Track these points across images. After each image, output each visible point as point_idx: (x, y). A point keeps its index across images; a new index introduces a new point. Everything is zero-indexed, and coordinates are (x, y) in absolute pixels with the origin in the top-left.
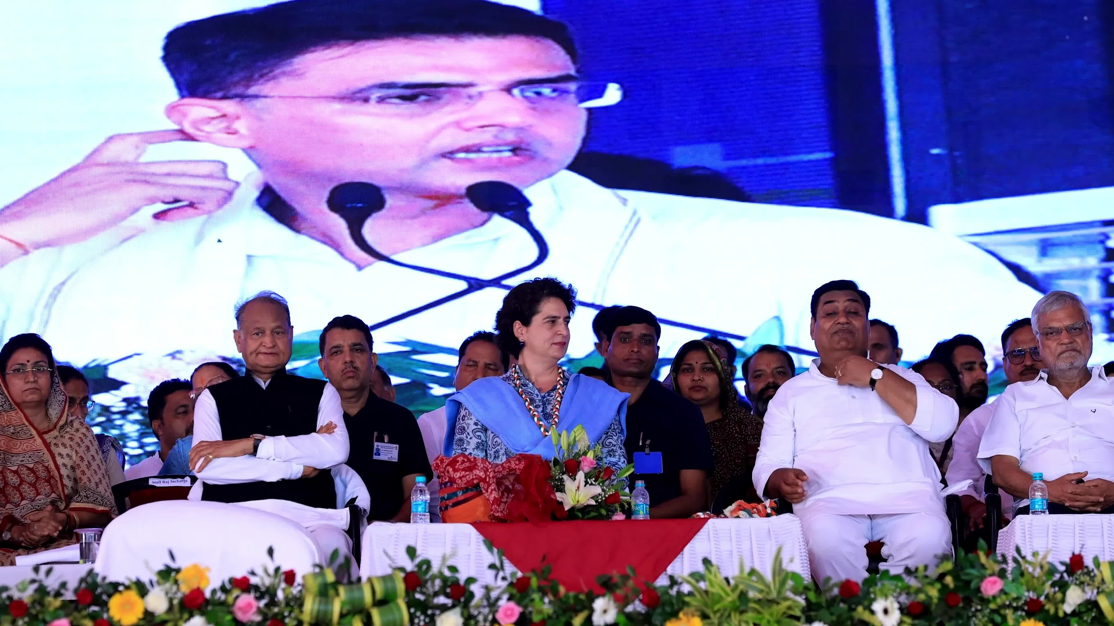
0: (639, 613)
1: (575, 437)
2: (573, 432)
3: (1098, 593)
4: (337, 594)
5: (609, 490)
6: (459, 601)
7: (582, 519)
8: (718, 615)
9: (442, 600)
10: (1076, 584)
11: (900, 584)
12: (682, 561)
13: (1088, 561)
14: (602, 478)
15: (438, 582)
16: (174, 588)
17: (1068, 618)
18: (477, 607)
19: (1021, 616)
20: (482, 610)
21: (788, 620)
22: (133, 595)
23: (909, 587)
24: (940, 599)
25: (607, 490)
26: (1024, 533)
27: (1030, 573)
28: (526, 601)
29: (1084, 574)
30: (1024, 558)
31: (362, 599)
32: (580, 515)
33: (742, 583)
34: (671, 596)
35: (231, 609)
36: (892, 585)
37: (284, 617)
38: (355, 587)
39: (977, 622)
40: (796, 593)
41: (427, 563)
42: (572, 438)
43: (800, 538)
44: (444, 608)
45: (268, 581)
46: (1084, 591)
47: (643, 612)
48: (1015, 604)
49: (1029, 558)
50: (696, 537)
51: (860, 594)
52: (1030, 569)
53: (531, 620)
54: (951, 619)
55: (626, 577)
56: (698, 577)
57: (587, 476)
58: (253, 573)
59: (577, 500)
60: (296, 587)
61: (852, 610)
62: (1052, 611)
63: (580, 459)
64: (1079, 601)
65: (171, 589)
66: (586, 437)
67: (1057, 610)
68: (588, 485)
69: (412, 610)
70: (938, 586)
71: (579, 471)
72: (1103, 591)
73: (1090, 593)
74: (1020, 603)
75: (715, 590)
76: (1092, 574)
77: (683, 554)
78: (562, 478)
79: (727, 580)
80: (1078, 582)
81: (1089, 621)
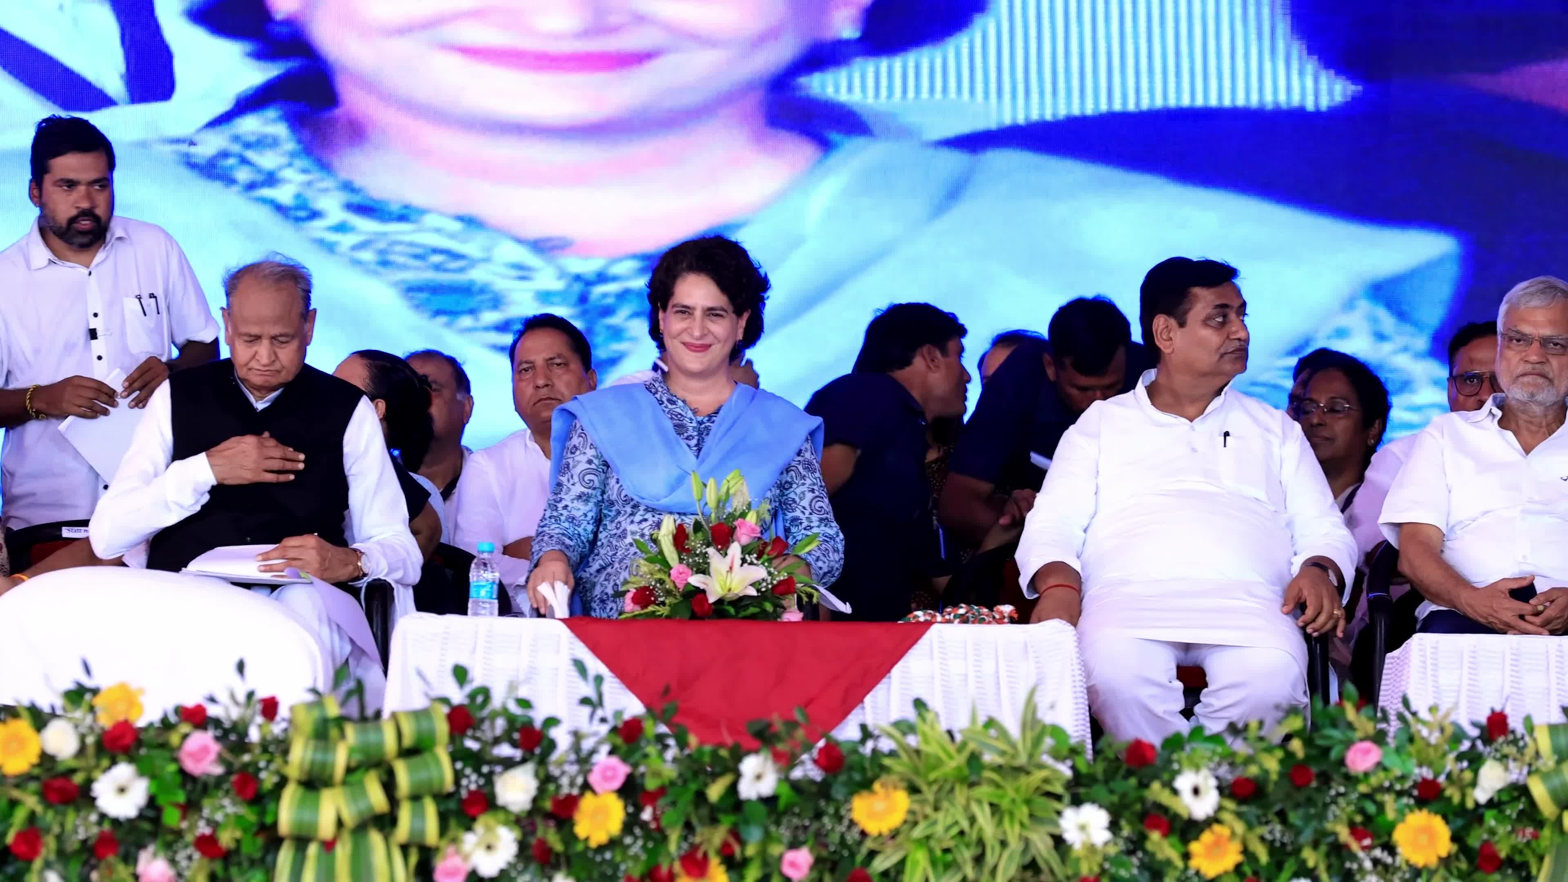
0: (812, 782)
1: (728, 489)
2: (725, 481)
3: (1529, 773)
4: (343, 735)
5: (779, 572)
6: (532, 753)
7: (735, 617)
8: (935, 787)
9: (505, 750)
10: (1495, 758)
11: (1219, 749)
12: (889, 689)
13: (1515, 723)
14: (768, 555)
15: (500, 724)
16: (89, 719)
17: (1481, 810)
18: (560, 764)
19: (1408, 806)
20: (567, 768)
21: (1044, 800)
22: (23, 726)
23: (1233, 754)
24: (1281, 775)
25: (776, 573)
26: (1424, 662)
27: (1423, 738)
28: (637, 756)
29: (1509, 743)
30: (1414, 714)
31: (380, 745)
32: (732, 610)
33: (974, 740)
34: (862, 756)
35: (175, 755)
36: (1207, 749)
37: (259, 770)
38: (370, 725)
39: (1338, 812)
40: (1057, 757)
41: (486, 692)
42: (724, 489)
43: (1074, 658)
44: (509, 764)
45: (235, 713)
46: (1507, 769)
47: (819, 778)
48: (1398, 787)
49: (1424, 714)
50: (911, 651)
51: (1158, 762)
52: (1425, 732)
53: (642, 787)
54: (1297, 806)
55: (792, 724)
56: (904, 727)
57: (746, 550)
58: (212, 700)
59: (727, 589)
60: (278, 723)
61: (1144, 785)
62: (1456, 799)
63: (735, 523)
64: (1499, 785)
65: (84, 719)
66: (745, 489)
67: (1463, 796)
68: (745, 565)
69: (459, 765)
70: (1280, 754)
71: (733, 542)
72: (1537, 771)
73: (1515, 773)
74: (1408, 784)
75: (931, 749)
76: (1521, 743)
77: (890, 678)
78: (706, 553)
79: (950, 733)
80: (1498, 755)
81: (1514, 816)
